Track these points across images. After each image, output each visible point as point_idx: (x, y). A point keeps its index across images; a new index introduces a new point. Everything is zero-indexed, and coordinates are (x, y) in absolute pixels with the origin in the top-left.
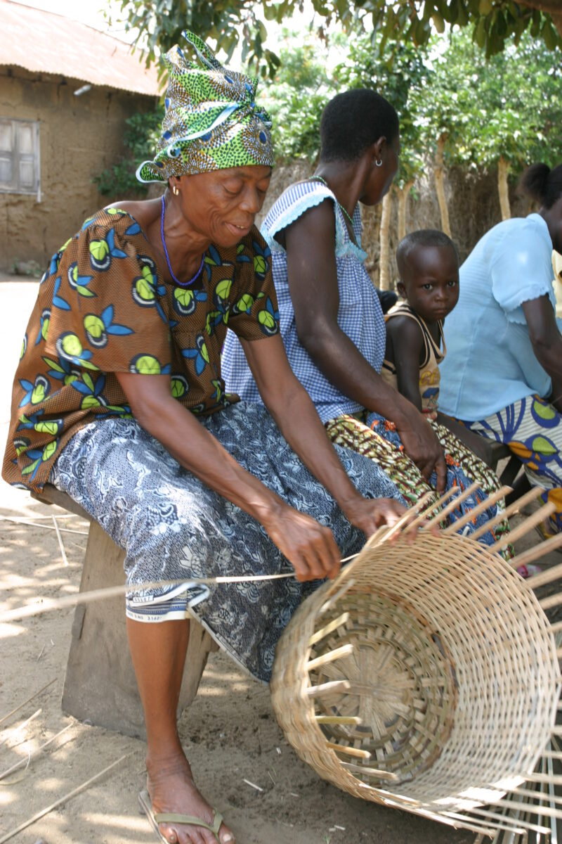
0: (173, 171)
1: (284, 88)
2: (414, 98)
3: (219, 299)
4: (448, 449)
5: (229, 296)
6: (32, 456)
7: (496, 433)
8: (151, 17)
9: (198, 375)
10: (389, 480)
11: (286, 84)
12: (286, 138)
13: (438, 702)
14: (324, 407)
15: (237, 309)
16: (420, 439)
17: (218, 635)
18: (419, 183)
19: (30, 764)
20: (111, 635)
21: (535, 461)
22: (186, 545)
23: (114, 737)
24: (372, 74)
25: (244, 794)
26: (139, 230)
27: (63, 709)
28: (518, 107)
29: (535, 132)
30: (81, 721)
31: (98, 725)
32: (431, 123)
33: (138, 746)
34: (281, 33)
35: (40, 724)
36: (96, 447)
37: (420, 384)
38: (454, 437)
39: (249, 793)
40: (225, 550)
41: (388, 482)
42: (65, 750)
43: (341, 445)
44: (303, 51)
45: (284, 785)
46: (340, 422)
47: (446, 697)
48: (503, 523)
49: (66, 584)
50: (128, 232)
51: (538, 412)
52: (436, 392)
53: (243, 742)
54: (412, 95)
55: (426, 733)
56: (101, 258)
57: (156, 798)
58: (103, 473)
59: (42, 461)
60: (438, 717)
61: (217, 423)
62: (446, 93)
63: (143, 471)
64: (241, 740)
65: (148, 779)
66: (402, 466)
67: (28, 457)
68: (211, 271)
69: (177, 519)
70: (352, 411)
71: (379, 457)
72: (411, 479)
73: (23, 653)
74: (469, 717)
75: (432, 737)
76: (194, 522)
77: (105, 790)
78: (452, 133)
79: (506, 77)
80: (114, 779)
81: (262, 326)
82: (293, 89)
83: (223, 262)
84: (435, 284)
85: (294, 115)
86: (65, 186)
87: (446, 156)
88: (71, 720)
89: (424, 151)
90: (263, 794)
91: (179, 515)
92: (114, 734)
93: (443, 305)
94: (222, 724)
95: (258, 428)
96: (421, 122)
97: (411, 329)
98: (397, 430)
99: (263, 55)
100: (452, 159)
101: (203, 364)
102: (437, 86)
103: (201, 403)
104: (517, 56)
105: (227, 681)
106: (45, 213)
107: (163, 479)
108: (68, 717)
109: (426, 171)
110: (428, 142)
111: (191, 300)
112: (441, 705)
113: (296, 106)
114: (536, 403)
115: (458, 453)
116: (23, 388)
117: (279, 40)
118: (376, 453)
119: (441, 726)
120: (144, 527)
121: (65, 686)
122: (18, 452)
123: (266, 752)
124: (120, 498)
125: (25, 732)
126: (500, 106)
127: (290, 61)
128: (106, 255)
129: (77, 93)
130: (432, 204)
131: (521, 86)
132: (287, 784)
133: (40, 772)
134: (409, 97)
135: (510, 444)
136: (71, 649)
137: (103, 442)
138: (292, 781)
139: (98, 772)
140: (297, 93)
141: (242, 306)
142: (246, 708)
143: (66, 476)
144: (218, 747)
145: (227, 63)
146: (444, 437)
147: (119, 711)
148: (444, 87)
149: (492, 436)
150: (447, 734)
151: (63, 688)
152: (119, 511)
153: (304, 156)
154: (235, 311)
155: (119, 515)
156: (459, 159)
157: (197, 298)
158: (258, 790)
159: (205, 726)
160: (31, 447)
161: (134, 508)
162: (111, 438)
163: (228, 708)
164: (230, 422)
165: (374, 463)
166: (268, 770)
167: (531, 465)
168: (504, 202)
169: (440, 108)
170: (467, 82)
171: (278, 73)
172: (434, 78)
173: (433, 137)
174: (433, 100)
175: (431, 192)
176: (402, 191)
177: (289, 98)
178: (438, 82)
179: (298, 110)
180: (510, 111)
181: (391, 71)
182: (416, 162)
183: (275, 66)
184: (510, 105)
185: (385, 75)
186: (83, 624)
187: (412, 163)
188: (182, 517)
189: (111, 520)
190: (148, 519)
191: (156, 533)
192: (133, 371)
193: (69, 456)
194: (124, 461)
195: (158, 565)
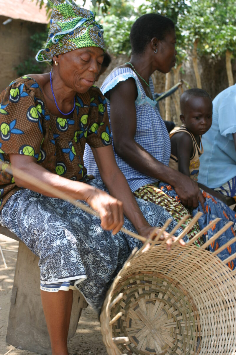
0: (55, 52)
1: (112, 18)
2: (181, 21)
3: (82, 124)
5: (87, 123)
7: (227, 192)
9: (71, 161)
11: (113, 16)
12: (115, 44)
14: (137, 181)
15: (91, 131)
17: (88, 298)
18: (185, 65)
20: (31, 301)
22: (71, 250)
24: (159, 9)
26: (38, 86)
27: (7, 342)
28: (235, 23)
30: (17, 348)
31: (25, 350)
32: (190, 33)
36: (21, 203)
37: (190, 168)
40: (90, 254)
46: (146, 188)
49: (7, 278)
50: (32, 86)
52: (197, 172)
54: (180, 19)
56: (15, 96)
58: (26, 217)
62: (198, 18)
63: (46, 215)
66: (178, 210)
68: (79, 110)
69: (65, 237)
70: (152, 182)
71: (166, 205)
76: (74, 238)
78: (201, 38)
79: (228, 8)
81: (103, 140)
82: (117, 18)
83: (84, 105)
85: (118, 32)
87: (199, 50)
88: (11, 347)
89: (187, 48)
91: (66, 235)
94: (90, 347)
96: (185, 33)
97: (186, 139)
100: (201, 52)
101: (73, 156)
102: (193, 14)
103: (74, 176)
108: (9, 346)
109: (188, 58)
110: (189, 44)
111: (66, 124)
113: (119, 27)
118: (164, 203)
120: (49, 242)
121: (8, 329)
124: (35, 228)
126: (226, 24)
127: (115, 3)
128: (17, 95)
129: (5, 23)
130: (192, 76)
134: (178, 20)
135: (234, 197)
136: (10, 310)
137: (25, 201)
140: (120, 20)
141: (93, 129)
143: (6, 219)
145: (83, 5)
147: (36, 342)
148: (197, 15)
149: (225, 194)
151: (6, 331)
152: (35, 236)
153: (124, 53)
154: (89, 132)
155: (35, 238)
156: (206, 52)
157: (69, 123)
159: (81, 348)
161: (43, 233)
162: (29, 198)
163: (93, 339)
168: (230, 73)
169: (194, 26)
170: (208, 11)
171: (109, 10)
172: (191, 10)
173: (191, 41)
174: (191, 21)
175: (191, 70)
176: (176, 70)
177: (115, 23)
178: (193, 12)
179: (120, 29)
180: (231, 26)
181: (168, 7)
182: (183, 54)
183: (107, 6)
184: (231, 23)
185: (165, 9)
186: (16, 296)
187: (181, 54)
188: (68, 236)
189: (31, 240)
190: (51, 238)
191: (55, 245)
192: (21, 153)
193: (7, 209)
194: (36, 210)
195: (58, 262)
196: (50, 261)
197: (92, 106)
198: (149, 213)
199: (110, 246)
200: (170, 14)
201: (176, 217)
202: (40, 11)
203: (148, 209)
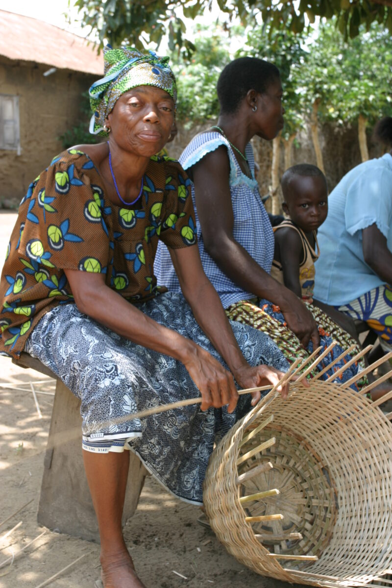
1: (198, 67)
2: (295, 73)
3: (153, 217)
4: (322, 324)
5: (161, 215)
6: (12, 332)
7: (357, 313)
8: (99, 17)
9: (135, 273)
10: (277, 347)
11: (200, 65)
12: (201, 104)
13: (323, 519)
14: (228, 295)
15: (166, 225)
16: (299, 318)
17: (147, 462)
18: (300, 135)
19: (13, 563)
20: (73, 465)
21: (387, 334)
22: (125, 394)
23: (76, 542)
24: (264, 55)
25: (173, 582)
26: (92, 166)
27: (38, 522)
28: (373, 77)
29: (385, 96)
30: (52, 530)
31: (64, 533)
32: (308, 90)
33: (94, 548)
34: (195, 27)
35: (21, 533)
36: (59, 325)
37: (300, 277)
38: (326, 316)
39: (177, 580)
40: (155, 399)
41: (276, 349)
42: (40, 551)
43: (241, 322)
44: (212, 40)
45: (203, 575)
46: (240, 305)
47: (328, 516)
48: (363, 378)
49: (40, 431)
50: (85, 167)
51: (388, 297)
52: (312, 284)
53: (172, 544)
54: (294, 71)
55: (312, 539)
56: (63, 184)
57: (108, 584)
58: (64, 344)
59: (20, 336)
60: (322, 529)
61: (150, 307)
62: (319, 69)
63: (93, 341)
64: (171, 542)
65: (102, 571)
66: (285, 337)
67: (10, 333)
68: (148, 196)
69: (118, 375)
70: (248, 298)
71: (269, 330)
72: (293, 346)
73: (9, 481)
74: (345, 531)
75: (316, 543)
76: (130, 377)
77: (70, 580)
78: (323, 98)
79: (363, 56)
80: (76, 571)
81: (184, 238)
82: (205, 68)
83: (156, 189)
84: (310, 204)
85: (206, 87)
86: (38, 143)
87: (320, 115)
88: (44, 529)
89: (303, 112)
90: (187, 581)
91: (119, 372)
92: (76, 540)
93: (316, 219)
94: (157, 531)
95: (179, 311)
96: (301, 91)
97: (293, 237)
98: (281, 311)
99: (184, 44)
100: (324, 118)
101: (139, 265)
102: (312, 64)
103: (137, 294)
104: (371, 41)
105: (160, 500)
106: (23, 163)
107: (108, 346)
108: (42, 527)
109: (305, 126)
110: (306, 105)
111: (133, 217)
112: (324, 520)
113: (208, 81)
114: (387, 291)
115: (328, 327)
116: (8, 282)
117: (194, 33)
118: (266, 328)
119: (323, 536)
120: (93, 382)
121: (40, 504)
122: (2, 329)
123: (190, 551)
124: (76, 361)
125: (10, 539)
126: (357, 77)
127: (202, 47)
128: (67, 182)
129: (46, 74)
130: (310, 151)
131: (374, 62)
132: (205, 573)
133: (21, 568)
134: (291, 72)
135: (368, 321)
136: (44, 477)
137: (64, 321)
138: (209, 571)
139: (64, 567)
140: (208, 71)
141: (170, 223)
142: (175, 519)
143: (38, 346)
144: (154, 548)
145: (157, 50)
146: (318, 315)
147: (80, 522)
148: (317, 65)
149: (354, 316)
150: (327, 542)
151: (38, 506)
152: (76, 371)
153: (214, 117)
154: (164, 226)
155: (76, 374)
156: (330, 118)
157: (138, 216)
158: (183, 579)
159: (144, 532)
160: (11, 325)
161: (86, 368)
162: (70, 318)
163: (161, 519)
164: (159, 306)
165: (265, 335)
166: (191, 563)
167: (384, 336)
168: (364, 148)
169: (314, 80)
170: (334, 60)
171: (194, 56)
172: (309, 58)
173: (310, 101)
174: (309, 74)
175: (309, 142)
176: (287, 141)
177: (202, 75)
178: (313, 62)
179: (209, 84)
180: (366, 81)
181: (277, 53)
182: (298, 120)
183: (191, 51)
184: (366, 77)
185: (273, 56)
186: (52, 457)
187: (294, 120)
188: (121, 373)
189: (70, 378)
190: (96, 376)
191: (102, 386)
192: (81, 269)
193: (39, 332)
194: (79, 335)
195: (105, 410)
196: (94, 408)
197: (169, 190)
198: (247, 343)
199: (187, 389)
200: (280, 63)
201: (283, 347)
202: (97, 59)
203: (246, 337)
